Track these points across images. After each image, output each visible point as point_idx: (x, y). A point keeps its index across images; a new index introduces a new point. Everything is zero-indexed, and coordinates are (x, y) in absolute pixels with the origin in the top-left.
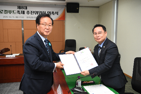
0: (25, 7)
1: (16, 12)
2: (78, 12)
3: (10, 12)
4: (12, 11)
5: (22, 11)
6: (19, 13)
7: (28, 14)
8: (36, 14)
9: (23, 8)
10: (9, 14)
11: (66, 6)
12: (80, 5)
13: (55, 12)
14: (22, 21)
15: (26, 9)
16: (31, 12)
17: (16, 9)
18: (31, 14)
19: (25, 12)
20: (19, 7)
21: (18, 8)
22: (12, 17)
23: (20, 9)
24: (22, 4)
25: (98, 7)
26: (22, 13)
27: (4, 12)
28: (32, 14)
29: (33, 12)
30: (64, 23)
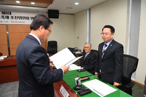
0: (9, 13)
1: (1, 17)
2: (58, 18)
5: (6, 16)
6: (3, 18)
7: (12, 19)
8: (20, 19)
9: (7, 13)
11: (47, 12)
14: (7, 25)
15: (10, 14)
16: (15, 17)
18: (15, 19)
19: (10, 17)
20: (4, 13)
21: (2, 13)
23: (4, 14)
24: (6, 9)
25: (74, 14)
26: (6, 18)
28: (17, 19)
29: (17, 17)
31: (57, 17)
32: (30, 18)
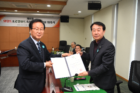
1: (26, 21)
3: (22, 22)
4: (23, 21)
9: (31, 19)
10: (21, 23)
12: (69, 17)
13: (52, 22)
15: (33, 19)
17: (26, 19)
20: (28, 19)
22: (23, 25)
23: (29, 19)
24: (30, 16)
25: (84, 18)
27: (18, 22)
30: (59, 29)
31: (68, 22)
32: (47, 22)
